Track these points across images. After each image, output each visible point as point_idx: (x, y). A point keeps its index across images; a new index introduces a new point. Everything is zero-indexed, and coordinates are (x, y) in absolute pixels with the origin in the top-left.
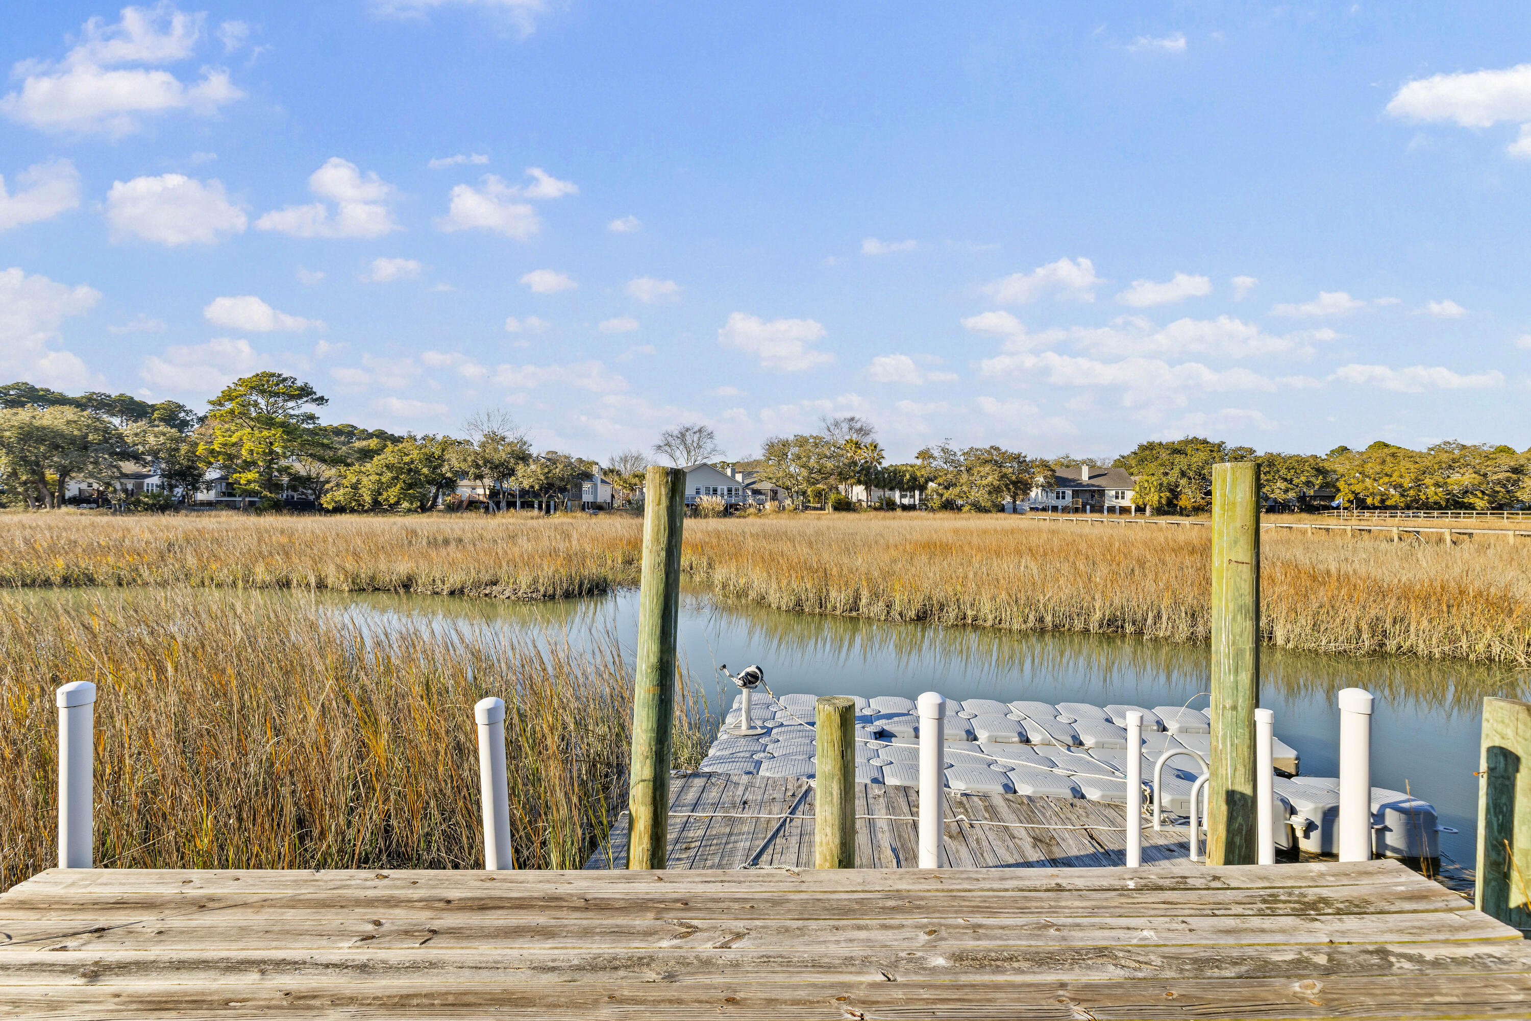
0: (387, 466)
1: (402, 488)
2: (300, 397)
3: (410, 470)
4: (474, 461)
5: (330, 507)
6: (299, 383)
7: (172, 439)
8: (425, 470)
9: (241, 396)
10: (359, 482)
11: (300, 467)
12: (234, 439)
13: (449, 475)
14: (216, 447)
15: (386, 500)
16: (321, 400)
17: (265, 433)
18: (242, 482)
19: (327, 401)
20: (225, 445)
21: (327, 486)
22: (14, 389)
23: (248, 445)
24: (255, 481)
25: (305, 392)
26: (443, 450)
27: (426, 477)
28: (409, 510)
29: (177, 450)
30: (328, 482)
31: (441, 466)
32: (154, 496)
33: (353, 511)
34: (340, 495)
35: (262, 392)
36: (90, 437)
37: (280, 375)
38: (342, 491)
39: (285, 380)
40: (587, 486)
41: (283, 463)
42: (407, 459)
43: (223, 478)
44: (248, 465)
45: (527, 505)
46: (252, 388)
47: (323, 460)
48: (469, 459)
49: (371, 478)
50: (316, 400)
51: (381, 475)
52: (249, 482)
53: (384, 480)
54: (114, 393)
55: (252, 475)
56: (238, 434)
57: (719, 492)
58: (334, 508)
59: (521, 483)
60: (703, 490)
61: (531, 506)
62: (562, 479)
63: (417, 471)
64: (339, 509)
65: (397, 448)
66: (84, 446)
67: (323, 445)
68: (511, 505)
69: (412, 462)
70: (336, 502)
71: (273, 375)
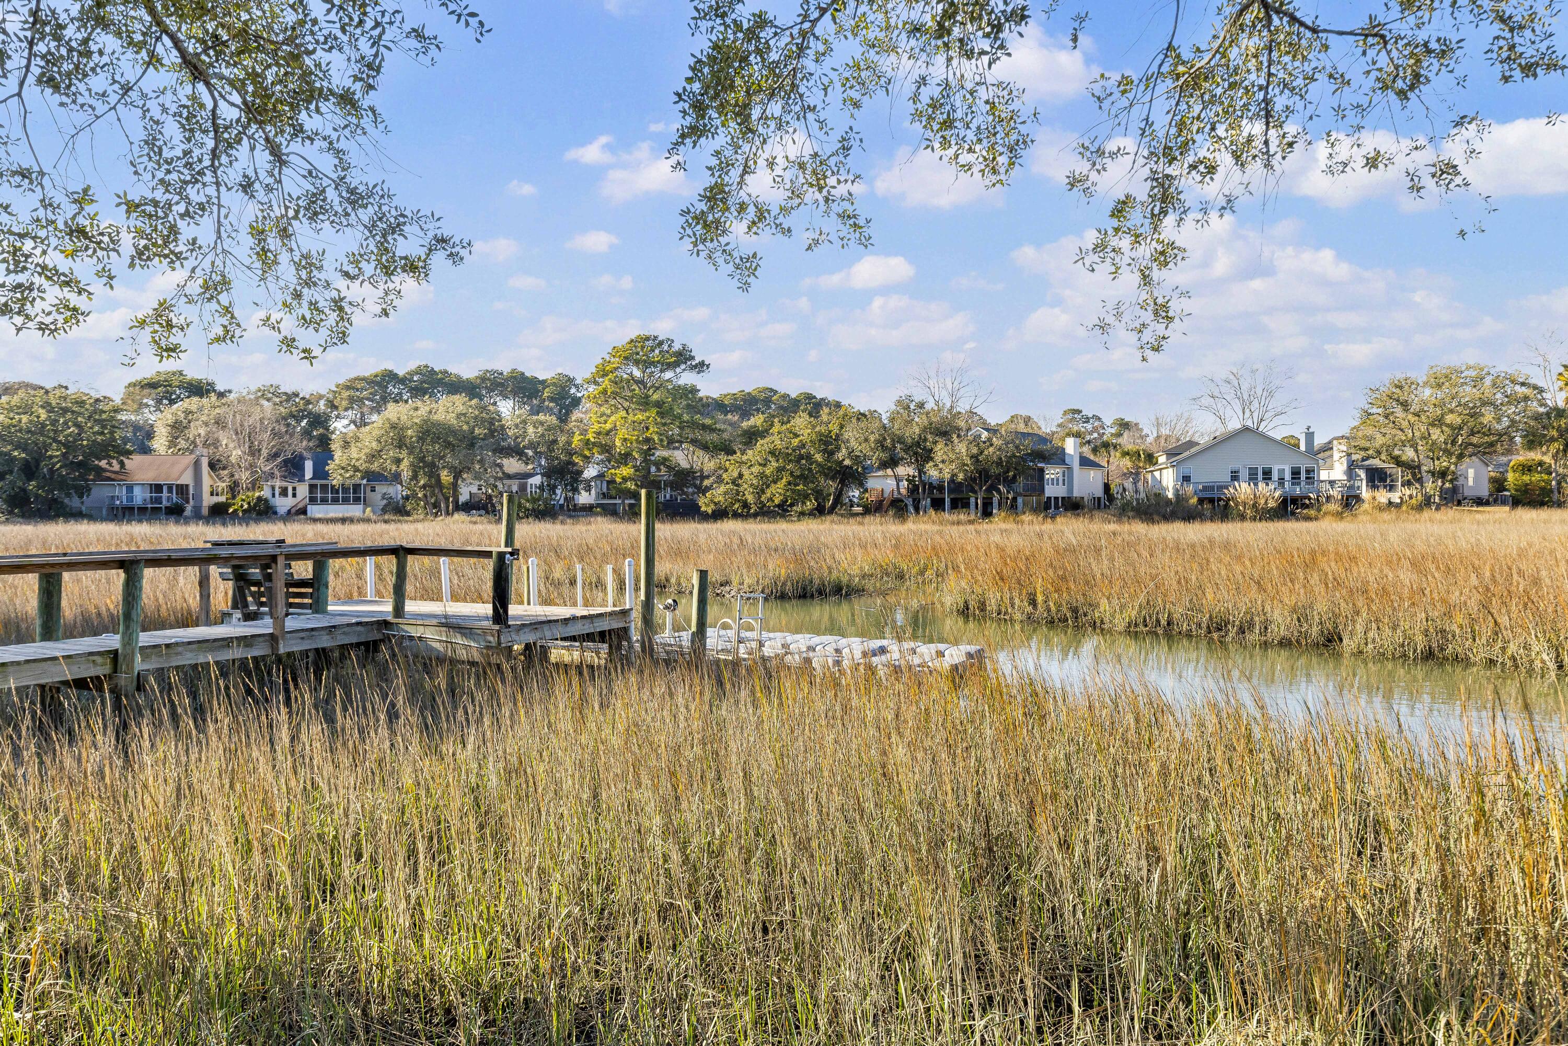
0: (772, 453)
1: (789, 483)
2: (676, 364)
3: (801, 457)
4: (877, 441)
5: (710, 512)
6: (677, 347)
7: (549, 429)
8: (819, 457)
9: (616, 369)
10: (741, 476)
11: (681, 458)
12: (608, 426)
13: (847, 462)
14: (591, 436)
15: (771, 500)
16: (701, 367)
17: (640, 416)
18: (618, 480)
19: (708, 366)
20: (599, 433)
21: (706, 483)
22: (417, 373)
23: (622, 433)
24: (630, 479)
25: (682, 358)
26: (842, 427)
27: (819, 464)
28: (802, 514)
29: (555, 442)
30: (708, 477)
31: (838, 448)
32: (534, 500)
33: (736, 515)
34: (719, 494)
35: (637, 363)
36: (477, 431)
37: (656, 338)
38: (722, 489)
39: (661, 343)
40: (1052, 472)
41: (660, 453)
42: (795, 442)
43: (601, 476)
44: (625, 458)
45: (959, 504)
46: (626, 358)
47: (705, 447)
48: (872, 438)
49: (753, 470)
50: (696, 366)
51: (765, 465)
52: (625, 479)
53: (768, 472)
54: (506, 370)
55: (626, 471)
56: (613, 418)
57: (1275, 476)
58: (713, 512)
59: (941, 471)
60: (1244, 474)
61: (966, 505)
62: (999, 463)
63: (809, 457)
64: (719, 514)
65: (784, 427)
66: (471, 442)
67: (704, 427)
68: (938, 505)
69: (803, 446)
70: (716, 504)
71: (648, 339)
